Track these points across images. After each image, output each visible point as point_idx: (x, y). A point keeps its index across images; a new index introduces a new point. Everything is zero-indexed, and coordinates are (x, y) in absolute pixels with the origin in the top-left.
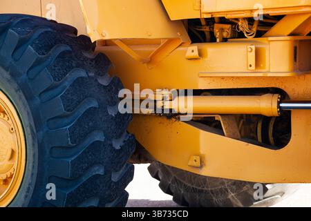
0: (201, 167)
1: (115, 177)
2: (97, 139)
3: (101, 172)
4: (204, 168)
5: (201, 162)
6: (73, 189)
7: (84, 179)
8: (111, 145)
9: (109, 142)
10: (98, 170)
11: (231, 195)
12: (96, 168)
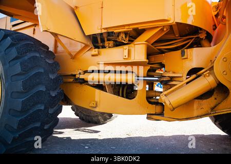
0: (96, 107)
1: (51, 111)
2: (41, 89)
3: (43, 108)
4: (97, 108)
5: (96, 104)
6: (23, 117)
7: (31, 112)
8: (50, 93)
9: (48, 92)
10: (41, 107)
11: (100, 117)
12: (39, 106)
